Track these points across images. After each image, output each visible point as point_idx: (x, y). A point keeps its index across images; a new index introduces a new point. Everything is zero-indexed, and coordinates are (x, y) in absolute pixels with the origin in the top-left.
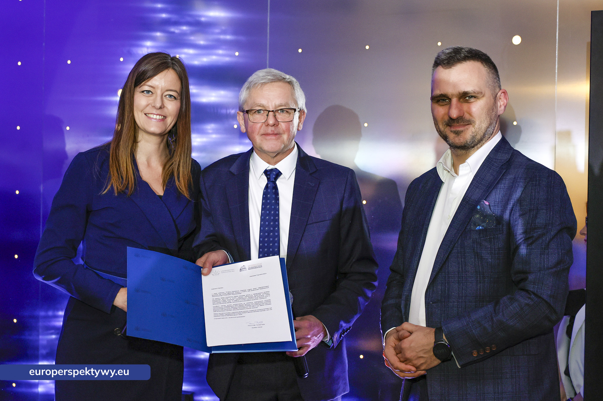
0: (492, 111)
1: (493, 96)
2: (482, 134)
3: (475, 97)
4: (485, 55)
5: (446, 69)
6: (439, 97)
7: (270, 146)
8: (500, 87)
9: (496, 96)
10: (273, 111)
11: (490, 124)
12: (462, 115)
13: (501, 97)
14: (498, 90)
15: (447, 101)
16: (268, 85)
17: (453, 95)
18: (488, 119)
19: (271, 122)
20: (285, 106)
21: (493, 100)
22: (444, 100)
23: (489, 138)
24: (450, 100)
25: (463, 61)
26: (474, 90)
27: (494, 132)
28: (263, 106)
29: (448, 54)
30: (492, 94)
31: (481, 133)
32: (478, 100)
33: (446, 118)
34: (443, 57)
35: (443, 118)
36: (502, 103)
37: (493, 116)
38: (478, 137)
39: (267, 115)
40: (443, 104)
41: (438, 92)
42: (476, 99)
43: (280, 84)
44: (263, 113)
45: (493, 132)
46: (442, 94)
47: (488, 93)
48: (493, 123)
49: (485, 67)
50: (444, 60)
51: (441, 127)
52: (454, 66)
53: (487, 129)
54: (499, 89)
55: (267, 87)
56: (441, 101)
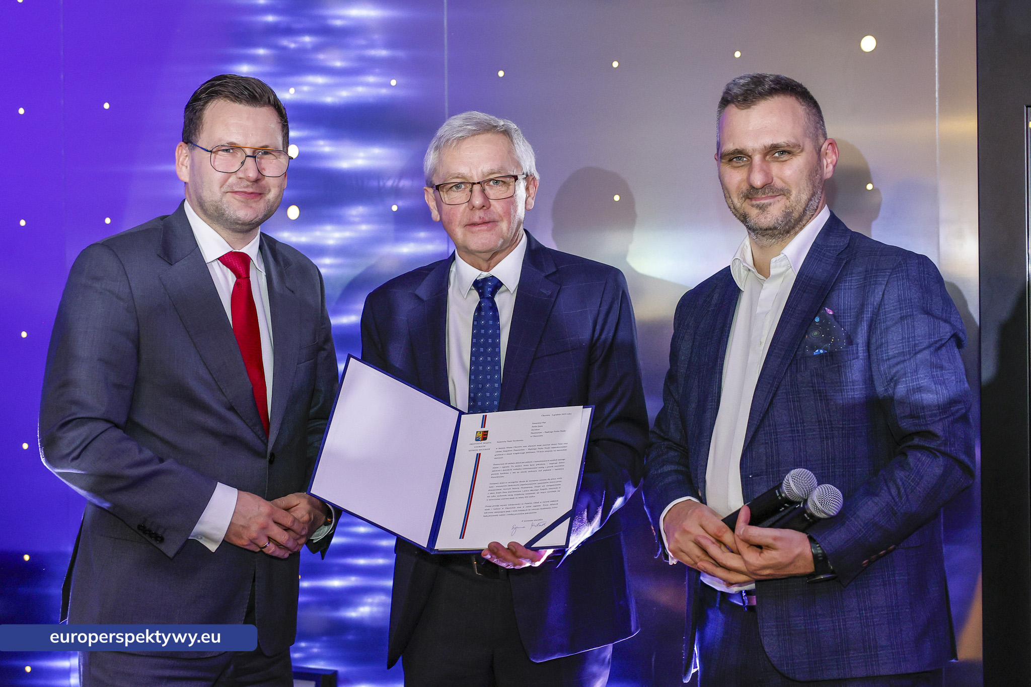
0: (815, 174)
1: (816, 150)
2: (801, 210)
3: (789, 153)
4: (800, 86)
5: (743, 109)
6: (731, 154)
7: (480, 242)
8: (825, 135)
9: (820, 150)
10: (479, 183)
11: (813, 195)
12: (770, 181)
13: (828, 151)
14: (821, 140)
15: (745, 159)
16: (468, 140)
17: (754, 150)
18: (811, 187)
19: (477, 202)
20: (499, 172)
21: (816, 156)
22: (739, 158)
23: (812, 215)
24: (749, 158)
25: (767, 95)
26: (788, 141)
27: (820, 206)
28: (463, 177)
29: (743, 85)
30: (815, 147)
31: (800, 208)
32: (794, 158)
33: (744, 187)
34: (736, 90)
35: (738, 187)
36: (829, 161)
37: (818, 181)
38: (796, 215)
39: (471, 191)
40: (739, 165)
41: (729, 147)
42: (791, 155)
43: (488, 136)
44: (465, 188)
45: (817, 207)
46: (737, 149)
47: (808, 146)
48: (817, 192)
49: (803, 105)
50: (737, 96)
51: (737, 201)
52: (754, 105)
53: (808, 202)
54: (824, 139)
55: (466, 145)
56: (735, 160)
